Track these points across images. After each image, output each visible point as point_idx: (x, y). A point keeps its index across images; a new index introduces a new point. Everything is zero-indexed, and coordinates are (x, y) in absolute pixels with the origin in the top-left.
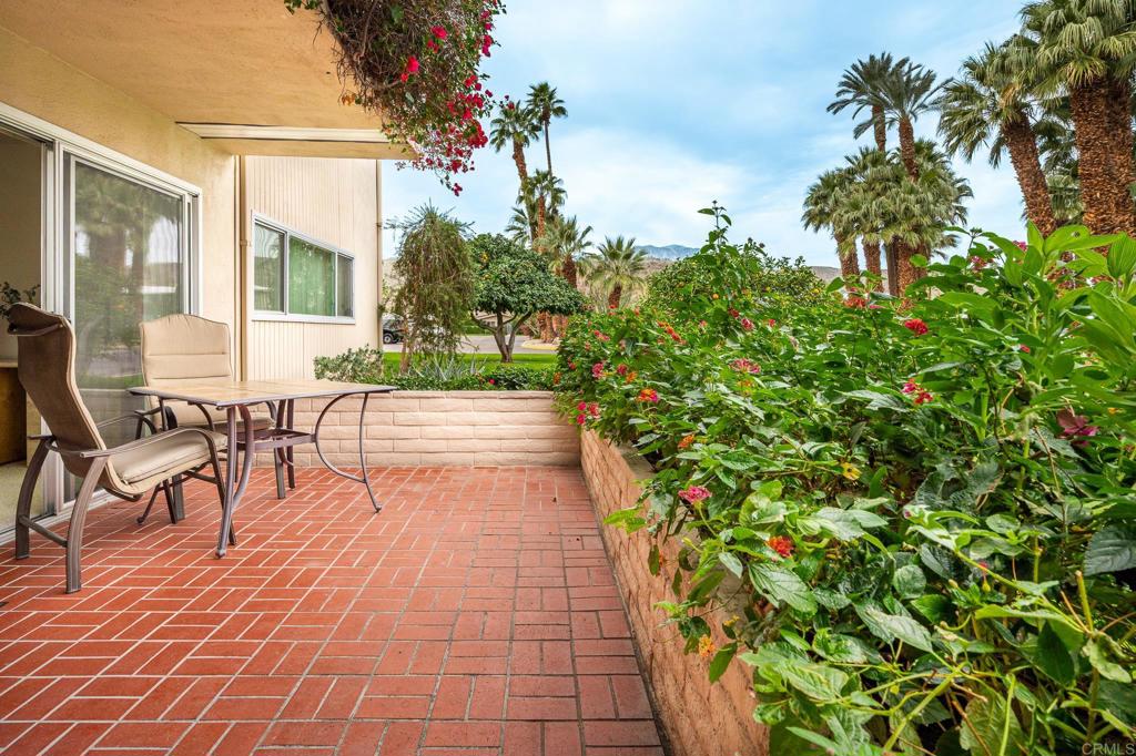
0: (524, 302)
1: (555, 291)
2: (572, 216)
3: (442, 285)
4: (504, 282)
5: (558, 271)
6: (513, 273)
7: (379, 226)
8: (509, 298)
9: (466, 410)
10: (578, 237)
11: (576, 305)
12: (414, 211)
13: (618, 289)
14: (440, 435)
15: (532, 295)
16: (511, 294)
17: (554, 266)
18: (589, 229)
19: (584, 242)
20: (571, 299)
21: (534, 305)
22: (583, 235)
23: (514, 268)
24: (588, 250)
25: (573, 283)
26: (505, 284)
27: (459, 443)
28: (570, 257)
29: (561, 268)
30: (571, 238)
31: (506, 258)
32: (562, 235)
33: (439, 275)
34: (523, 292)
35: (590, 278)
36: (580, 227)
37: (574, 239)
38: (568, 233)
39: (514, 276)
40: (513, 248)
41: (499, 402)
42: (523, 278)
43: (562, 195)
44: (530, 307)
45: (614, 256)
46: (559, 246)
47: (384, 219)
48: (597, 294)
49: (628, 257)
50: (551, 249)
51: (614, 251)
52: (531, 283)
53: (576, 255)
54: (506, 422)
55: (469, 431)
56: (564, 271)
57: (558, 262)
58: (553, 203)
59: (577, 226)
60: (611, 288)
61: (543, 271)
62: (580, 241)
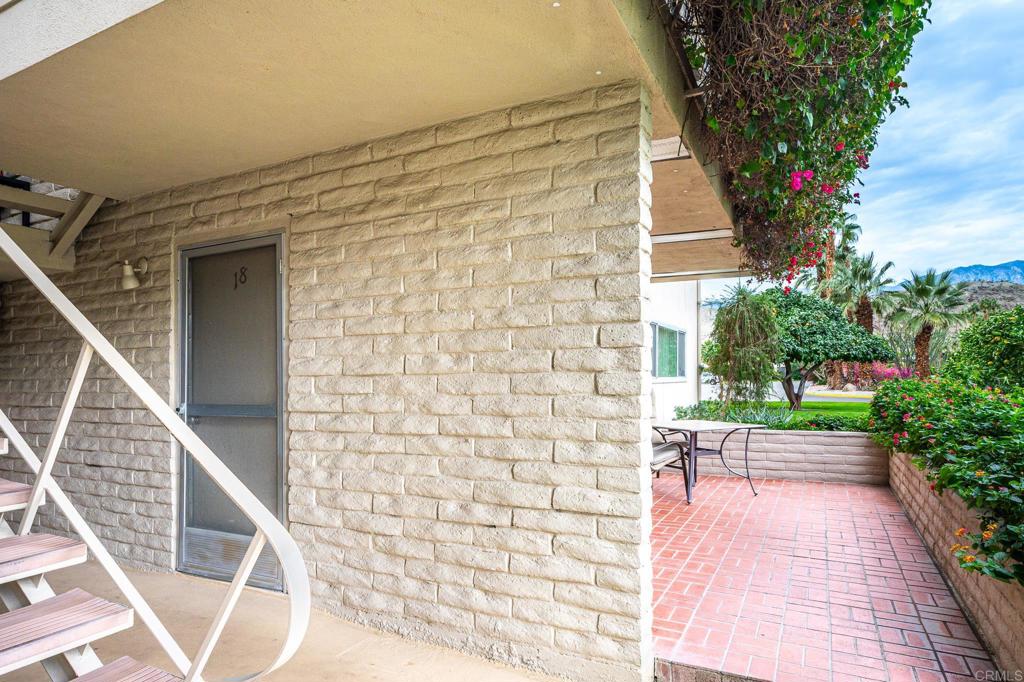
0: (816, 352)
1: (851, 338)
2: (867, 254)
3: (754, 349)
4: (794, 334)
5: (850, 313)
6: (803, 325)
7: (698, 304)
8: (800, 349)
9: (799, 443)
10: (875, 275)
11: (874, 351)
12: (727, 289)
13: (927, 329)
14: (781, 459)
15: (825, 345)
16: (801, 344)
17: (845, 309)
18: (889, 264)
19: (882, 280)
20: (868, 346)
21: (826, 354)
22: (882, 272)
23: (804, 319)
24: (889, 287)
25: (869, 328)
26: (796, 336)
27: (793, 465)
28: (865, 298)
29: (854, 309)
30: (866, 277)
31: (796, 310)
32: (855, 274)
33: (751, 340)
34: (814, 342)
35: (890, 318)
36: (878, 264)
37: (870, 277)
38: (863, 272)
39: (805, 328)
40: (803, 300)
41: (823, 438)
42: (814, 329)
43: (855, 231)
44: (822, 357)
45: (922, 292)
46: (851, 287)
47: (703, 299)
48: (900, 335)
49: (941, 292)
50: (842, 290)
51: (921, 287)
52: (824, 333)
53: (873, 295)
54: (829, 452)
55: (801, 457)
56: (857, 313)
57: (850, 304)
58: (844, 240)
59: (874, 264)
60: (917, 328)
61: (836, 319)
62: (878, 278)
